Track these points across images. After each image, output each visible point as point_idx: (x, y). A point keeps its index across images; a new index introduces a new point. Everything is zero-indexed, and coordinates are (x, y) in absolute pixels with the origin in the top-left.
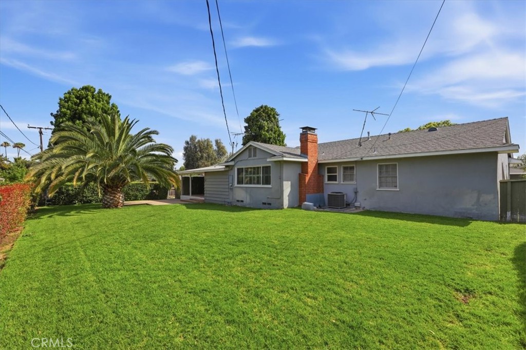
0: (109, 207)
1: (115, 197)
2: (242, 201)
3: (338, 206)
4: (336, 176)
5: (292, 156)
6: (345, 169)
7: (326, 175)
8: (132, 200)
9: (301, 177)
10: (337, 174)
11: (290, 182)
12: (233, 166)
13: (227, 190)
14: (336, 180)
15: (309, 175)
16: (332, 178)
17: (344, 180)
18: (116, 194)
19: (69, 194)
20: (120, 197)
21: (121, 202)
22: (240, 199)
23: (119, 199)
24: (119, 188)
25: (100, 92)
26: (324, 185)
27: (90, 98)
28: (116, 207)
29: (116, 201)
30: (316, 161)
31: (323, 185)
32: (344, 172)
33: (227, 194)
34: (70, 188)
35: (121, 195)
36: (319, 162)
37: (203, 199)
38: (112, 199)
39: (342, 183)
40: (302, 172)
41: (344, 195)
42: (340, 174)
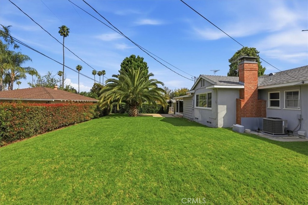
0: (130, 116)
1: (133, 111)
2: (198, 119)
3: (273, 132)
4: (279, 101)
5: (226, 84)
6: (289, 94)
7: (269, 100)
8: (150, 113)
9: (238, 102)
10: (279, 100)
11: (225, 106)
12: (194, 93)
13: (191, 110)
14: (278, 106)
15: (246, 100)
16: (275, 104)
17: (288, 105)
18: (134, 109)
19: (123, 108)
20: (136, 111)
21: (136, 113)
22: (197, 118)
23: (135, 112)
24: (135, 106)
25: (138, 57)
26: (267, 110)
27: (132, 61)
28: (134, 116)
29: (134, 113)
30: (256, 87)
31: (265, 111)
32: (287, 97)
33: (191, 112)
34: (123, 105)
35: (137, 110)
36: (259, 88)
37: (182, 115)
38: (132, 112)
39: (285, 108)
40: (240, 98)
41: (282, 121)
42: (282, 99)
